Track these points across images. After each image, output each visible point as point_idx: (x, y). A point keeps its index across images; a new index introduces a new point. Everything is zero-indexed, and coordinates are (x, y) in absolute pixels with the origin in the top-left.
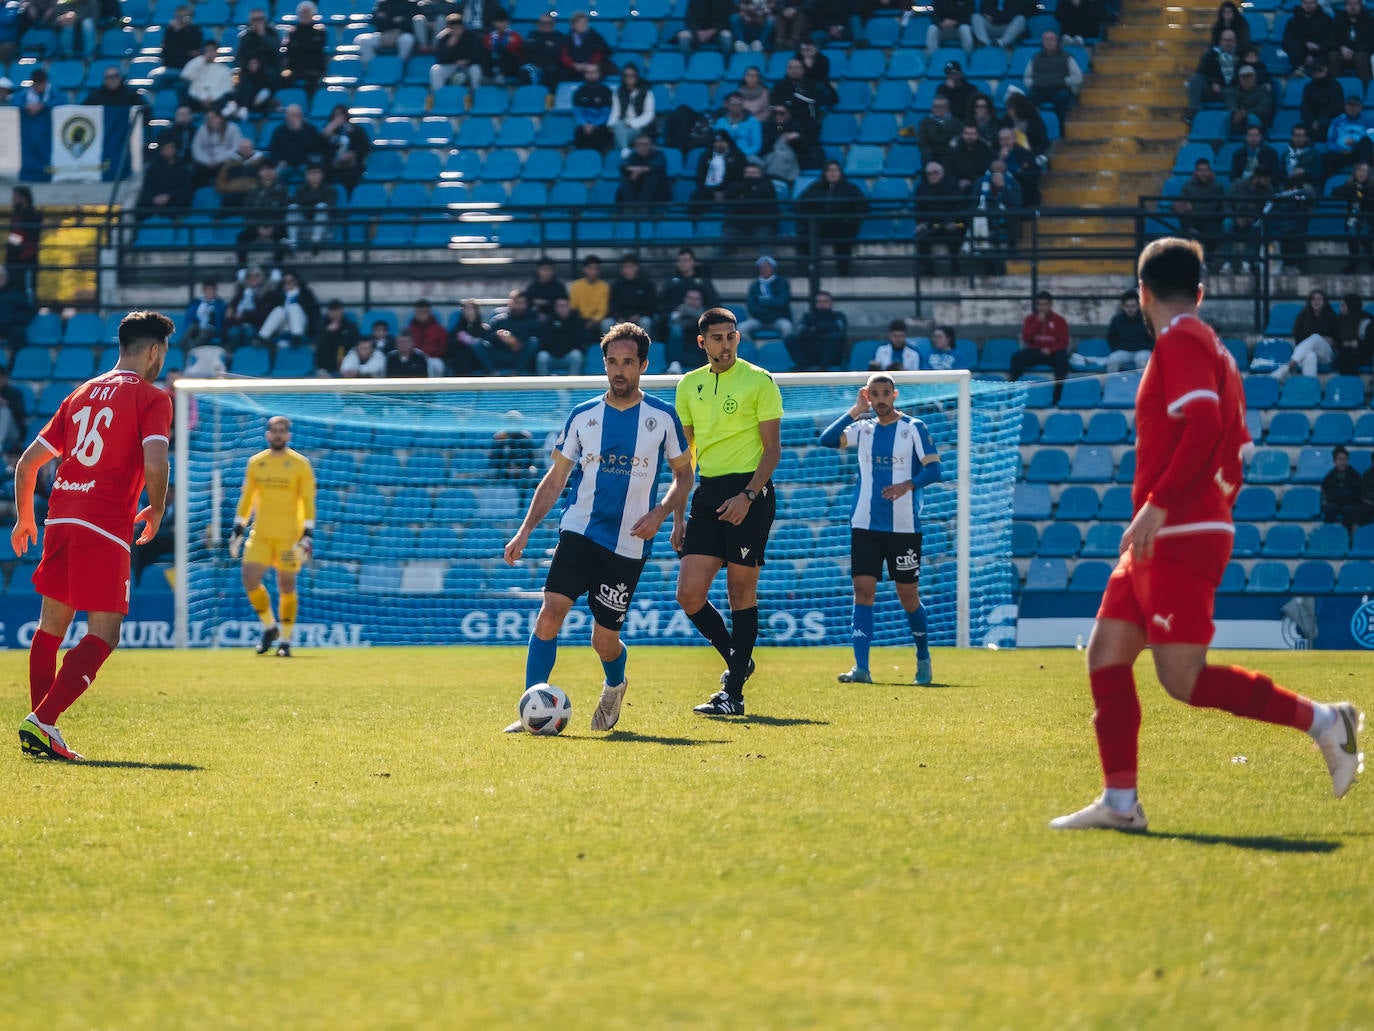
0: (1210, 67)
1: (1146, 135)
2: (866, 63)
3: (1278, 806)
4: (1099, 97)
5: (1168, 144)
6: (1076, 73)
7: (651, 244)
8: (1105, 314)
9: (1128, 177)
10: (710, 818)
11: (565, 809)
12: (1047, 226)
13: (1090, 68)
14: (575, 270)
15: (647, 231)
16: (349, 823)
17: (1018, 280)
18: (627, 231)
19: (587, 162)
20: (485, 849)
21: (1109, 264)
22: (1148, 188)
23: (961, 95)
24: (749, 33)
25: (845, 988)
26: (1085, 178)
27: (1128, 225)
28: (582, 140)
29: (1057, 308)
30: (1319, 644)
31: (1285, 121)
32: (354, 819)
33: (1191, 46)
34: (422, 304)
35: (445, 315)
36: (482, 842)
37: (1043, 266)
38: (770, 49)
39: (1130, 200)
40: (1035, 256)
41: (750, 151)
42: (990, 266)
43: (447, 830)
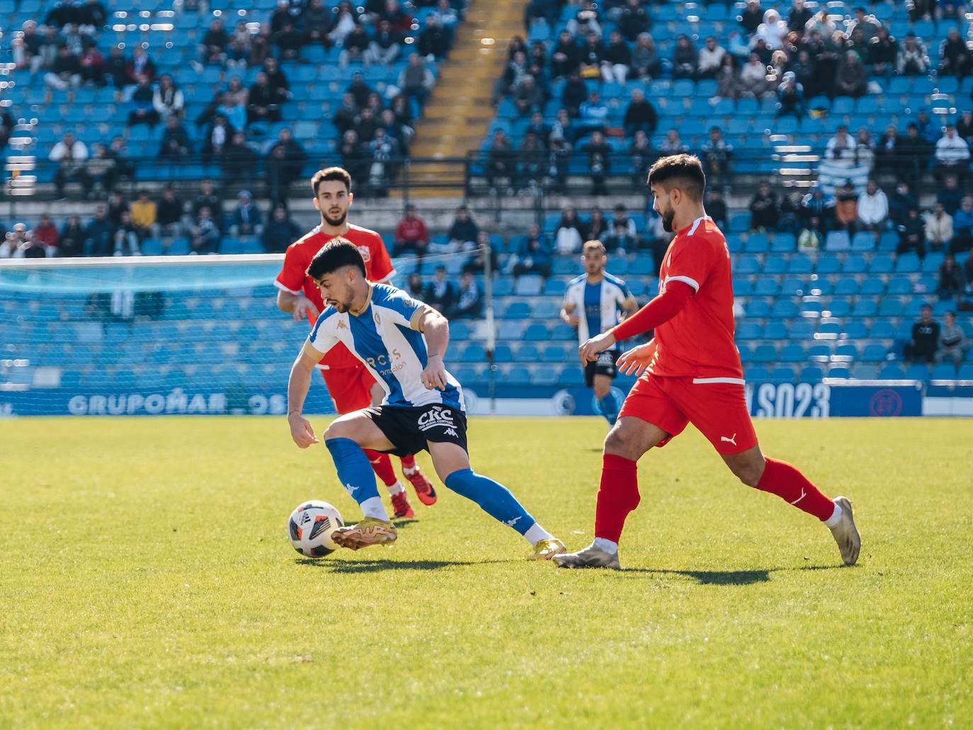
0: (510, 75)
1: (471, 115)
2: (305, 73)
3: (579, 501)
4: (443, 93)
5: (483, 121)
6: (429, 79)
7: (181, 180)
8: (448, 221)
9: (461, 140)
10: (245, 509)
11: (159, 505)
12: (412, 168)
13: (438, 77)
14: (136, 196)
15: (177, 172)
16: (32, 513)
17: (396, 201)
18: (165, 173)
19: (141, 132)
20: (117, 527)
21: (450, 191)
22: (473, 146)
23: (360, 92)
24: (237, 55)
25: (349, 603)
26: (435, 141)
27: (460, 168)
28: (134, 120)
29: (419, 216)
30: (576, 413)
31: (553, 106)
32: (36, 511)
33: (497, 63)
34: (44, 216)
35: (59, 224)
36: (114, 523)
37: (412, 192)
38: (250, 65)
39: (461, 153)
40: (406, 186)
41: (239, 125)
42: (381, 193)
43: (91, 516)
